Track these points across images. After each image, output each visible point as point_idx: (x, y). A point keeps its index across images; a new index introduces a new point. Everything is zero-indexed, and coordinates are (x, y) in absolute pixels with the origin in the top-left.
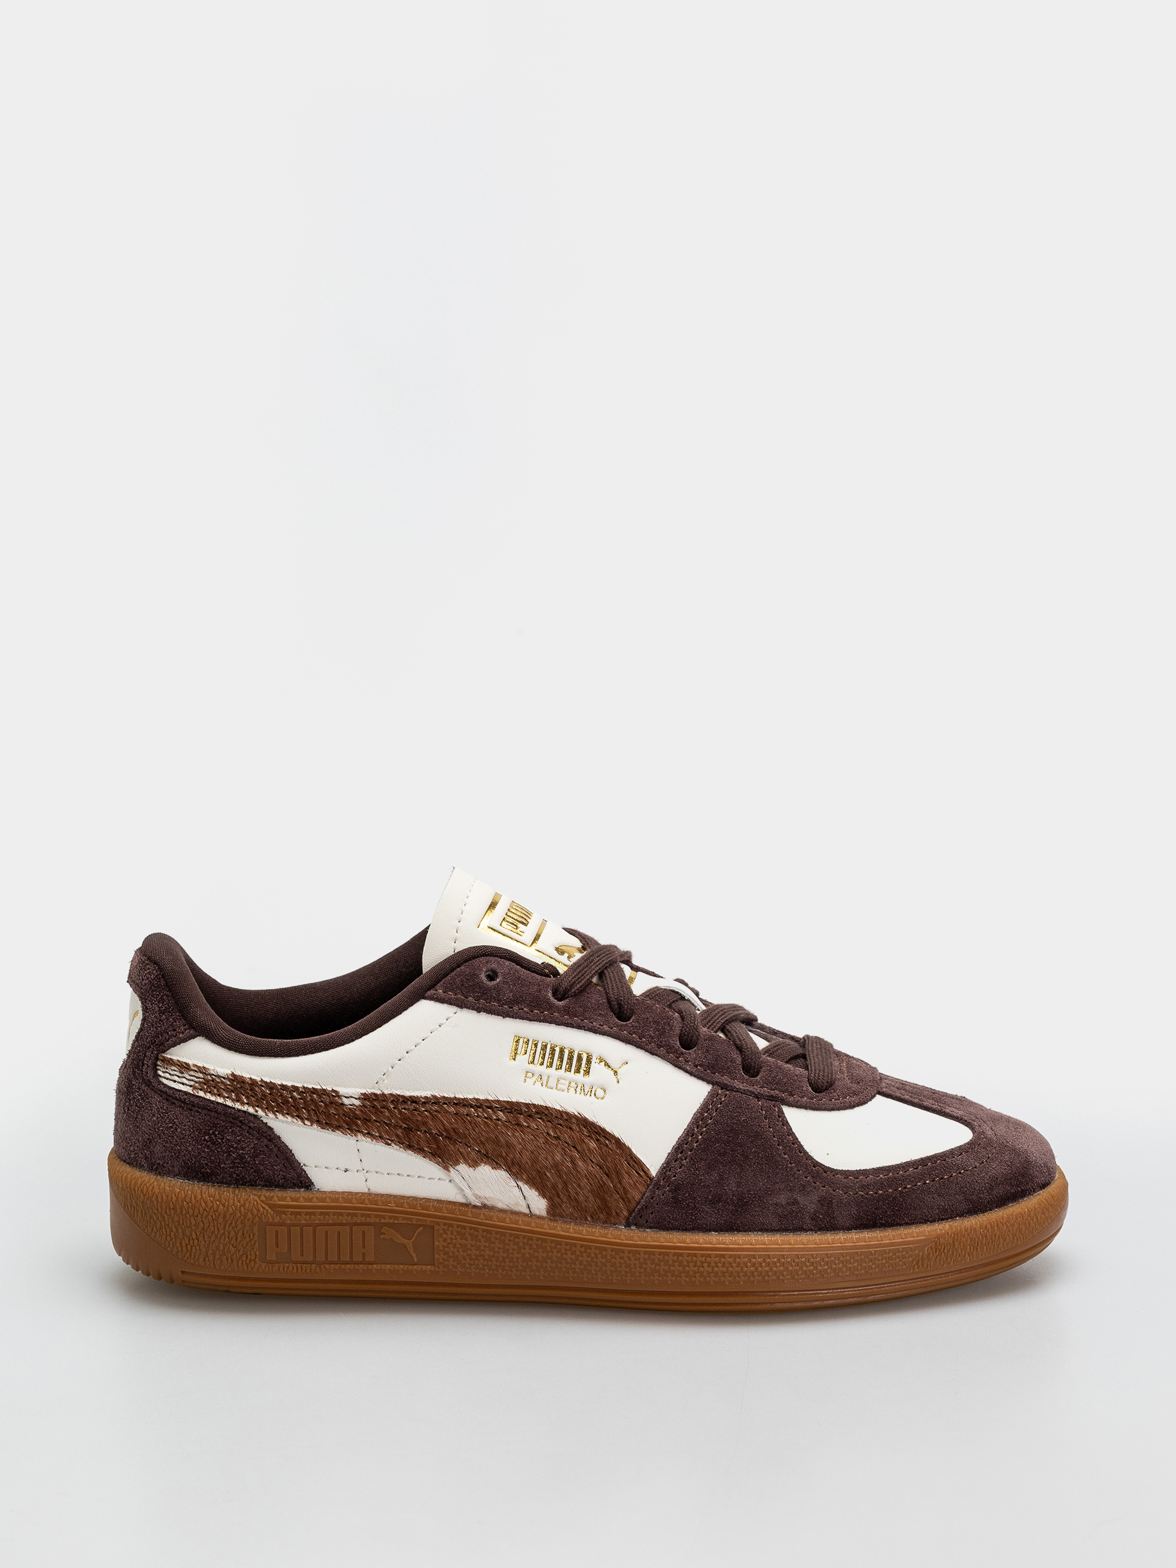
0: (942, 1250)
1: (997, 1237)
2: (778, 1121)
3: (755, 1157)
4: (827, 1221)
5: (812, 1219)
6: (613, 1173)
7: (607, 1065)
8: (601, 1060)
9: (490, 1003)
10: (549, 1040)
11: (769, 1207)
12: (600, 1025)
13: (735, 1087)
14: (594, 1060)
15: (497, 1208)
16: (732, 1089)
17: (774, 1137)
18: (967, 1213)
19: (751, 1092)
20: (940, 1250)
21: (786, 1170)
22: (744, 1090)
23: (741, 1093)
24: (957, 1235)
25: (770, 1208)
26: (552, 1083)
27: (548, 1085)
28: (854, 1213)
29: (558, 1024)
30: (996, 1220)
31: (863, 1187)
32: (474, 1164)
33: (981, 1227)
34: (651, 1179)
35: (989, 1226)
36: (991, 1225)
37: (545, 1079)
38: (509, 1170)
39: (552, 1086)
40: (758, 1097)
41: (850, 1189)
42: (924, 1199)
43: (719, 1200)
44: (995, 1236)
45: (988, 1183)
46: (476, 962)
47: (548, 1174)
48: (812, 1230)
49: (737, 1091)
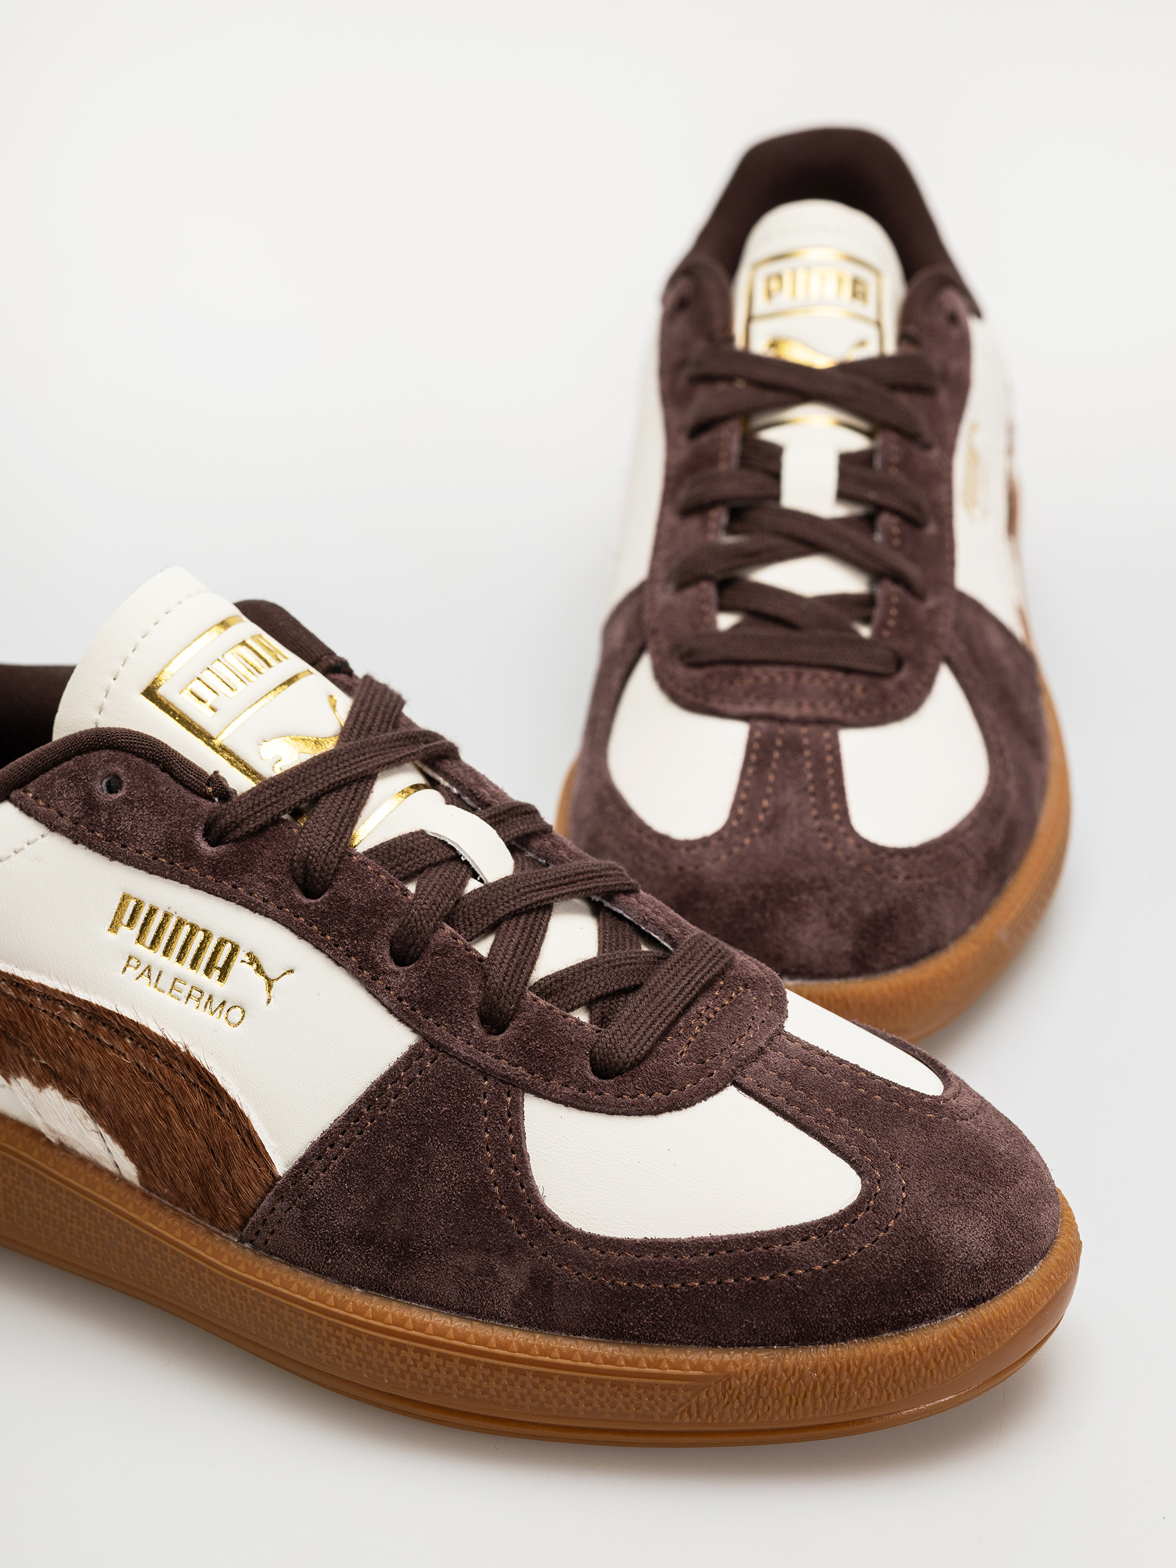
0: (735, 1396)
1: (845, 1388)
2: (504, 1121)
3: (443, 1180)
4: (539, 1314)
5: (516, 1305)
6: (221, 1153)
7: (259, 969)
8: (253, 959)
9: (93, 832)
10: (175, 910)
11: (448, 1270)
12: (264, 900)
13: (452, 1049)
14: (241, 955)
15: (77, 1152)
16: (446, 1051)
17: (488, 1150)
18: (796, 1341)
19: (475, 1062)
20: (731, 1396)
21: (490, 1213)
22: (466, 1058)
23: (460, 1061)
24: (767, 1375)
25: (449, 1272)
26: (166, 982)
27: (158, 985)
28: (586, 1310)
29: (196, 886)
30: (848, 1361)
31: (609, 1271)
32: (40, 1082)
33: (815, 1369)
34: (275, 1178)
35: (831, 1369)
36: (835, 1368)
37: (154, 974)
38: (85, 1105)
39: (163, 988)
40: (485, 1073)
41: (586, 1269)
42: (713, 1308)
43: (371, 1242)
44: (841, 1386)
45: (843, 1297)
46: (93, 758)
47: (135, 1129)
48: (513, 1322)
49: (454, 1057)
